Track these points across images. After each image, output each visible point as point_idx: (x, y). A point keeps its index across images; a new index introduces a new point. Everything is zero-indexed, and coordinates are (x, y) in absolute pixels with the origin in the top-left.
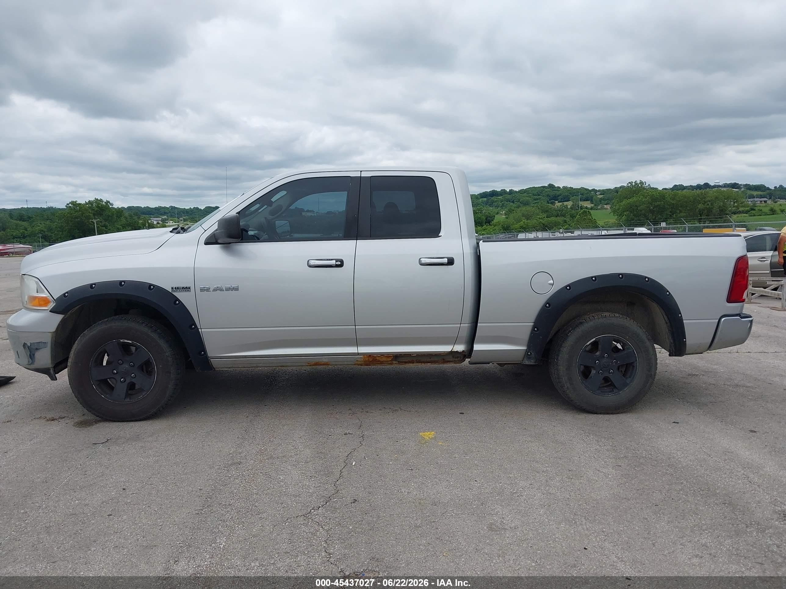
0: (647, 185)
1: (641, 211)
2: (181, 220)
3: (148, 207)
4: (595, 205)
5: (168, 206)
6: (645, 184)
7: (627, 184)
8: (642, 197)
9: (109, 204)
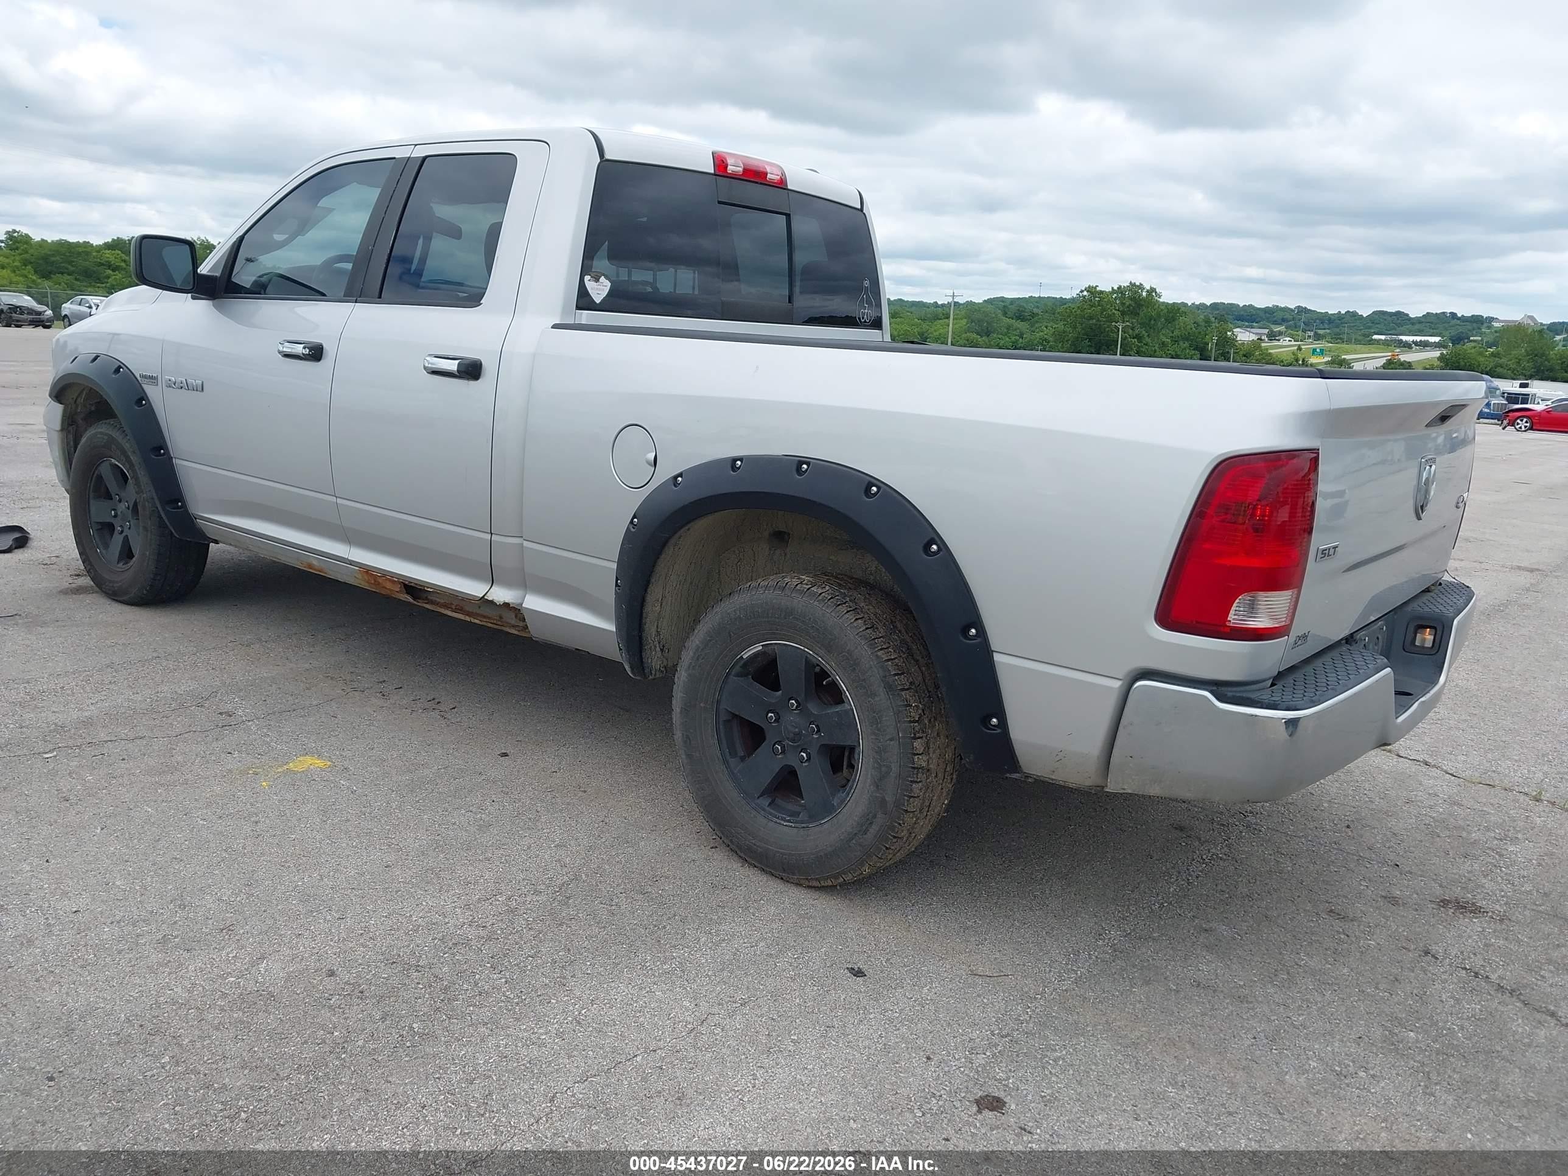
2: (1309, 337)
3: (1251, 306)
5: (1293, 307)
9: (1154, 294)
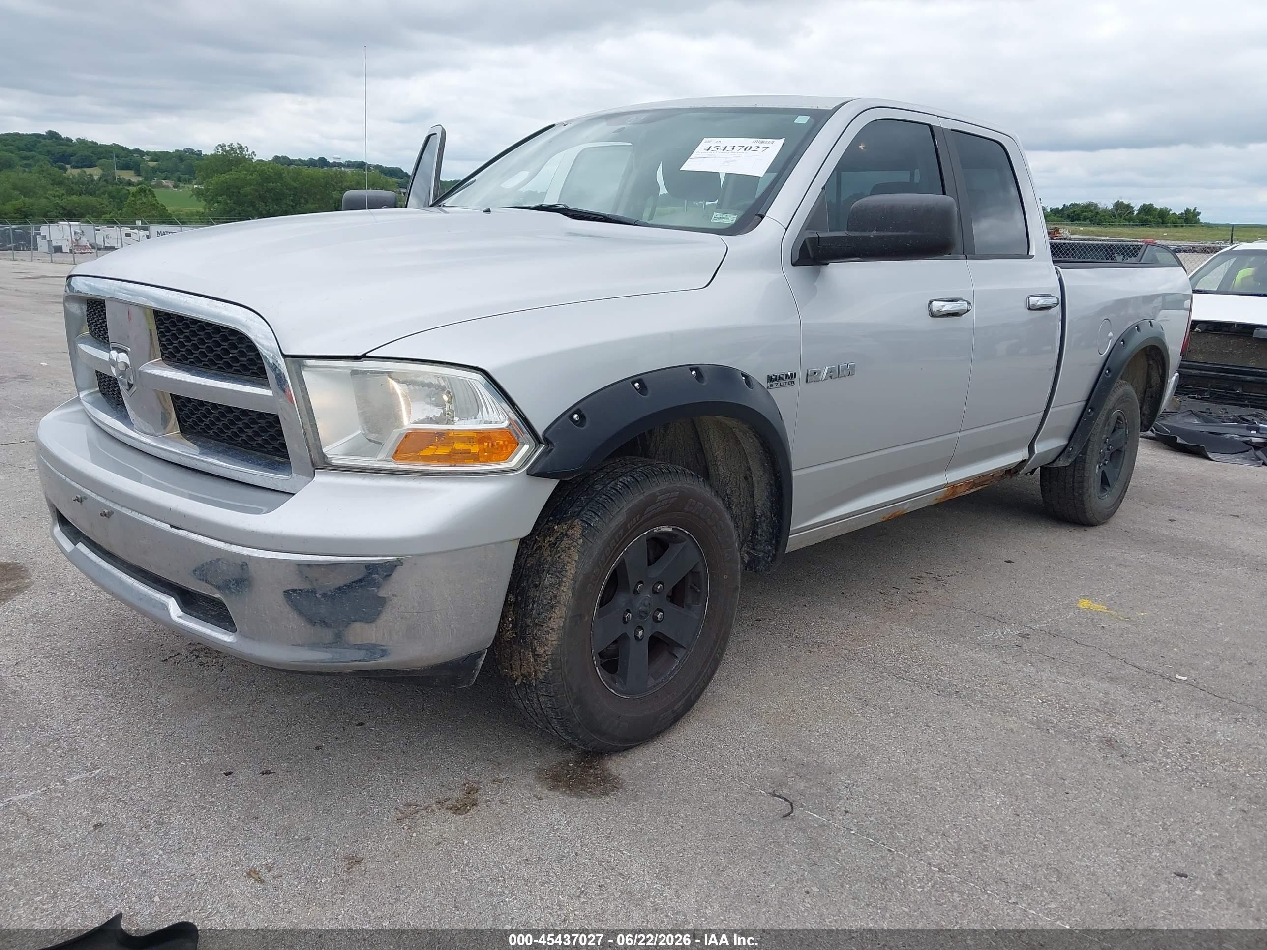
0: (250, 152)
1: (246, 196)
4: (146, 179)
6: (247, 151)
7: (216, 147)
8: (245, 172)
